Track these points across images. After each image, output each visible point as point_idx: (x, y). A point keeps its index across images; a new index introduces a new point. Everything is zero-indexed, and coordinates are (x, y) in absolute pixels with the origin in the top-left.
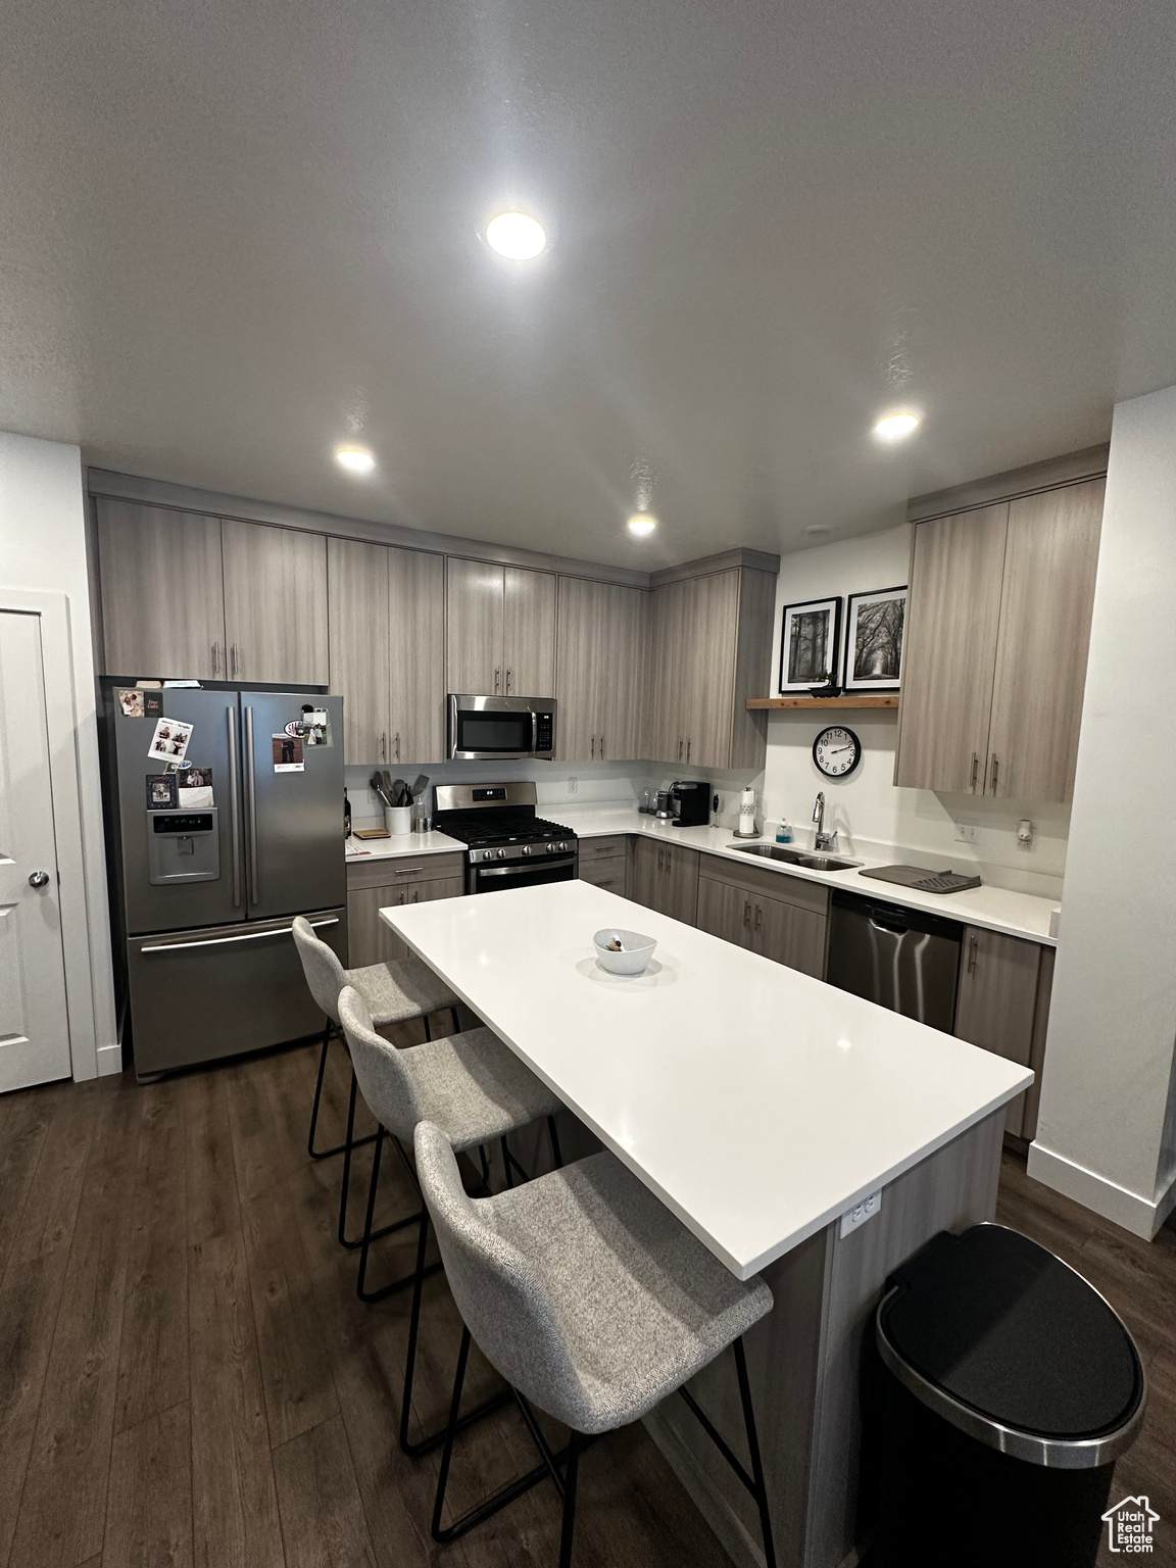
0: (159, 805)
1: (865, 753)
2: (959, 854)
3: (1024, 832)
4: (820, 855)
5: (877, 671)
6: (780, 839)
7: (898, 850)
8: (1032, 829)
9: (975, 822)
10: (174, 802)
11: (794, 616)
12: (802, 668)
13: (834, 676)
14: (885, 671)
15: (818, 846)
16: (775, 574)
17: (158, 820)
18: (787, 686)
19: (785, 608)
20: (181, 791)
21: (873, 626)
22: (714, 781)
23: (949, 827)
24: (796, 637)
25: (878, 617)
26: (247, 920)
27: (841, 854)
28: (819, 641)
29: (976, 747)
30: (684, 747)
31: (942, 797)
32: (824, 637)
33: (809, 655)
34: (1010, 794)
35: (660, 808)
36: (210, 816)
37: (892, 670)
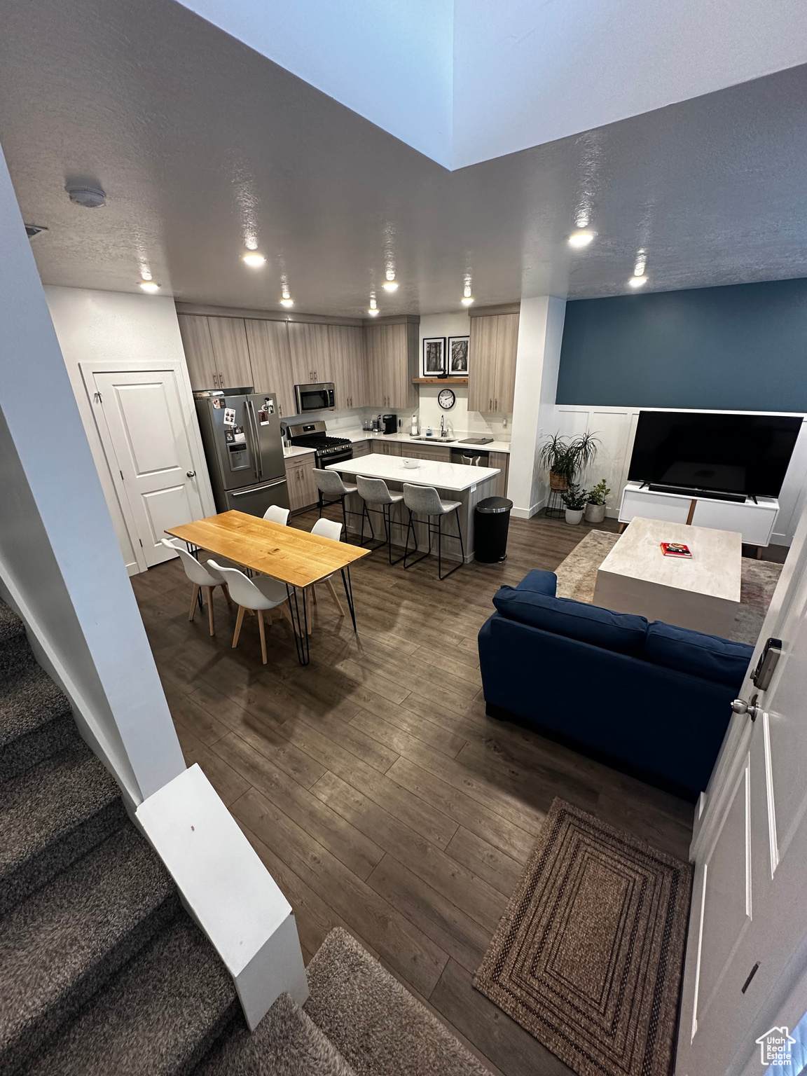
0: (230, 442)
1: (456, 399)
2: (487, 433)
3: (505, 423)
4: (443, 438)
5: (460, 368)
6: (428, 435)
7: (469, 434)
8: (507, 421)
9: (491, 421)
10: (234, 441)
11: (428, 343)
12: (432, 365)
13: (444, 371)
14: (462, 368)
15: (442, 436)
16: (419, 324)
17: (231, 447)
18: (426, 373)
19: (424, 339)
20: (235, 435)
21: (457, 350)
22: (397, 414)
23: (484, 423)
24: (429, 352)
25: (459, 347)
26: (260, 482)
27: (451, 437)
28: (438, 355)
29: (491, 397)
30: (386, 400)
31: (482, 414)
32: (440, 353)
33: (434, 360)
34: (500, 411)
35: (374, 428)
36: (245, 444)
37: (464, 368)
